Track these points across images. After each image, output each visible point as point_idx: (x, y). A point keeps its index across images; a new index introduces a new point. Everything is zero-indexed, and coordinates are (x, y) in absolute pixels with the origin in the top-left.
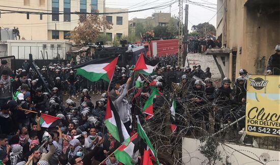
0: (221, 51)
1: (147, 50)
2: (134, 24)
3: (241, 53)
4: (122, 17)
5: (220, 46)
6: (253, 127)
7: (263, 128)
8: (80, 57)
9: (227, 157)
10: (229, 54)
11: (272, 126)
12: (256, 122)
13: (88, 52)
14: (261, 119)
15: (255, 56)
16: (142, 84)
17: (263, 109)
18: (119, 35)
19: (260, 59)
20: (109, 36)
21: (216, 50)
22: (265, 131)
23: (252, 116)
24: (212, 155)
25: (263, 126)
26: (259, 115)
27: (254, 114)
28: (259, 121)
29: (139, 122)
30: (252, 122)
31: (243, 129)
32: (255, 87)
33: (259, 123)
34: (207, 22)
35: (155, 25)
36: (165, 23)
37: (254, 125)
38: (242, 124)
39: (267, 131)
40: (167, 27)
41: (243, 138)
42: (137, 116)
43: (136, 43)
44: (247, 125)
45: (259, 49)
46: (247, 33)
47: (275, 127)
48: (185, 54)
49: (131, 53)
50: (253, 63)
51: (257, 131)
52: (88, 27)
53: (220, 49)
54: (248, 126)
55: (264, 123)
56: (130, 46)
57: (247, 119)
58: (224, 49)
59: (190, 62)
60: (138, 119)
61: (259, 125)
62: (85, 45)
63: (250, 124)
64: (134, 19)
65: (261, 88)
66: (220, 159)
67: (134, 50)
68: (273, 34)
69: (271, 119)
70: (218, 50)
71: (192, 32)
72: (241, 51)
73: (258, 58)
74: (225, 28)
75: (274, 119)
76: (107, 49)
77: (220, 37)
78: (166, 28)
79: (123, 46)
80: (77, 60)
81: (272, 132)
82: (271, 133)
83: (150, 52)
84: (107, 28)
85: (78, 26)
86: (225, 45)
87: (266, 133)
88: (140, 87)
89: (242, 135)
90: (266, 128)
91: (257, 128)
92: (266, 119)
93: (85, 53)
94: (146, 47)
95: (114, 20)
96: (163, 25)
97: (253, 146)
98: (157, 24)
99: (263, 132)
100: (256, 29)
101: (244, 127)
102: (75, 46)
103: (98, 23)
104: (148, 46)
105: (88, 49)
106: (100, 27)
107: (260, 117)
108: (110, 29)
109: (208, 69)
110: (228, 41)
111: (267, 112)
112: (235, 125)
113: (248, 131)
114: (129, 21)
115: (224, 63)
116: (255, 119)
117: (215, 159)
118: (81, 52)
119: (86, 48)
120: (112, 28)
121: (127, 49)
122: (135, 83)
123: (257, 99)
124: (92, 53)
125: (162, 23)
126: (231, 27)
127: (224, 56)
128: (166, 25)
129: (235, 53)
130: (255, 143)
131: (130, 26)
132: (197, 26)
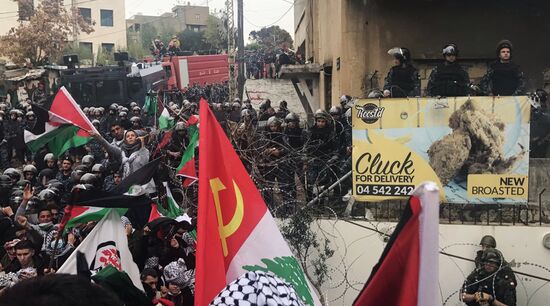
0: (306, 69)
1: (170, 75)
2: (137, 26)
3: (338, 69)
4: (112, 11)
5: (302, 62)
6: (364, 186)
7: (379, 187)
8: (25, 92)
9: (327, 241)
10: (319, 74)
11: (393, 183)
12: (368, 178)
13: (43, 79)
14: (377, 172)
15: (362, 72)
16: (172, 123)
17: (379, 155)
18: (108, 47)
19: (370, 77)
20: (86, 49)
21: (296, 67)
22: (383, 192)
23: (361, 169)
24: (301, 240)
25: (380, 183)
26: (372, 166)
27: (365, 164)
28: (373, 176)
29: (169, 195)
30: (363, 178)
31: (350, 192)
32: (365, 120)
33: (373, 179)
34: (275, 25)
35: (180, 28)
36: (198, 27)
37: (366, 183)
38: (348, 185)
39: (386, 190)
40: (203, 33)
41: (349, 208)
42: (165, 184)
43: (146, 61)
44: (355, 183)
45: (367, 61)
46: (347, 32)
47: (397, 183)
48: (242, 81)
49: (138, 79)
50: (360, 84)
51: (371, 194)
52: (41, 27)
53: (303, 66)
54: (357, 186)
55: (381, 179)
56: (134, 65)
57: (355, 173)
58: (310, 66)
59: (251, 95)
60: (168, 189)
61: (374, 183)
62: (36, 65)
63: (359, 182)
64: (136, 17)
65: (375, 120)
66: (315, 245)
67: (144, 73)
68: (389, 35)
69: (391, 171)
70: (301, 67)
71: (249, 43)
72: (338, 63)
73: (366, 76)
74: (311, 30)
75: (396, 170)
76: (85, 71)
77: (302, 48)
78: (201, 35)
79: (121, 64)
80: (20, 98)
81: (393, 191)
82: (393, 195)
83: (175, 77)
84: (83, 30)
85: (17, 25)
86: (311, 60)
87: (385, 195)
88: (167, 129)
89: (347, 203)
90: (385, 186)
91: (371, 187)
92: (384, 171)
93: (36, 83)
94: (167, 68)
95: (96, 16)
96: (196, 30)
97: (366, 220)
98: (184, 28)
99: (380, 194)
100: (361, 26)
101: (352, 187)
102: (13, 68)
103: (64, 21)
104: (169, 66)
105: (43, 75)
106: (67, 29)
107: (374, 169)
108: (89, 32)
109: (284, 104)
110: (316, 53)
111: (384, 159)
112: (336, 188)
113: (357, 194)
114: (128, 21)
115: (311, 91)
116: (368, 173)
117: (307, 245)
118: (28, 80)
119: (39, 72)
120: (93, 30)
121: (128, 70)
122: (158, 121)
123: (368, 138)
124: (51, 82)
125: (193, 26)
126: (321, 25)
127: (311, 78)
128: (202, 29)
129: (328, 70)
130: (368, 214)
131: (129, 29)
132: (259, 33)
